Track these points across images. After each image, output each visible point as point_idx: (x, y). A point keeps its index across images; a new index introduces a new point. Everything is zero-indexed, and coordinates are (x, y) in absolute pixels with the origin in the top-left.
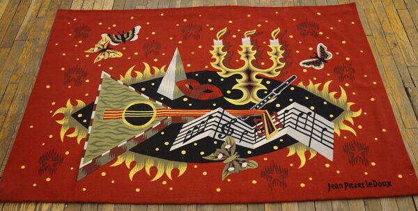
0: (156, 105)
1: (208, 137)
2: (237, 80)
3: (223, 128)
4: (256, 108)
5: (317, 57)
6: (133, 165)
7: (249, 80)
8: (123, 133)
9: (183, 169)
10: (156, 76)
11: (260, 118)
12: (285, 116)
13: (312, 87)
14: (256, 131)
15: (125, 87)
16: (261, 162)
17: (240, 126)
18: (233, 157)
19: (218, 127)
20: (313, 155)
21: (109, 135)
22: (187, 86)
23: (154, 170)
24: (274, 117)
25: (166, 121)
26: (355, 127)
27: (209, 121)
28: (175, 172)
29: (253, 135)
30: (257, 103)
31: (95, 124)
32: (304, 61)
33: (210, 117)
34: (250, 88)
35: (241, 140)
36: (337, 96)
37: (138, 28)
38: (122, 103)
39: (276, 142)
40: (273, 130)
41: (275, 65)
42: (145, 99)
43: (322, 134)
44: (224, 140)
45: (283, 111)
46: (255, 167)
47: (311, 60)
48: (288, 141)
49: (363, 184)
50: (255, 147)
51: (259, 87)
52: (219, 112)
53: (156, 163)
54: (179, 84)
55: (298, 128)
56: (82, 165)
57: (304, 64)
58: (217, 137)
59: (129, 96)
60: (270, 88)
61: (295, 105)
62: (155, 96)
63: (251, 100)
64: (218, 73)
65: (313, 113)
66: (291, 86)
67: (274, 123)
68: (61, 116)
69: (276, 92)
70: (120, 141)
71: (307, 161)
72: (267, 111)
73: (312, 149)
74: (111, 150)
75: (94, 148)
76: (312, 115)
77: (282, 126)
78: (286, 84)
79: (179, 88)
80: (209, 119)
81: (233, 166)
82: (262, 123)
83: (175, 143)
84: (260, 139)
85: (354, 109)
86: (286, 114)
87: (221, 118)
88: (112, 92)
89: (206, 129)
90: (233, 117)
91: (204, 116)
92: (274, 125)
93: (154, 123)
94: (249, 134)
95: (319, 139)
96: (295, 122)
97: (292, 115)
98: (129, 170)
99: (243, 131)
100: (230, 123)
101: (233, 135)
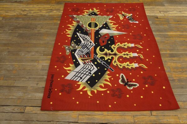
0: (97, 29)
1: (81, 42)
2: (110, 51)
3: (85, 46)
4: (94, 56)
5: (128, 82)
6: (73, 25)
7: (110, 54)
8: (85, 22)
9: (69, 36)
10: (111, 28)
11: (89, 56)
12: (90, 65)
13: (107, 77)
14: (83, 55)
15: (105, 21)
16: (69, 56)
17: (85, 51)
18: (72, 48)
19: (86, 44)
20: (68, 72)
21: (85, 20)
22: (107, 36)
23: (70, 30)
24: (90, 61)
25: (89, 31)
26: (81, 91)
27: (89, 42)
28: (69, 34)
29: (81, 54)
30: (97, 56)
31: (89, 17)
32: (124, 75)
33: (91, 42)
34: (106, 54)
35: (79, 51)
36: (101, 87)
37: (137, 22)
38: (98, 21)
39: (77, 60)
40: (83, 61)
41: (121, 64)
42: (100, 26)
43: (79, 77)
44: (80, 46)
45: (93, 64)
46: (67, 54)
47: (125, 79)
48: (77, 64)
49: (51, 87)
50: (76, 54)
51: (106, 57)
52: (93, 45)
53: (72, 30)
54: (107, 34)
55: (83, 69)
56: (74, 16)
57: (122, 76)
58: (81, 44)
59: (101, 22)
60: (107, 61)
61: (96, 69)
62: (101, 29)
63: (99, 55)
64: (114, 45)
65: (91, 75)
66: (107, 69)
67: (87, 61)
68: (92, 9)
69: (104, 63)
70: (82, 22)
71: (66, 70)
72: (93, 59)
73: (71, 72)
74: (79, 21)
75: (80, 17)
76: (89, 74)
77: (85, 63)
78: (108, 67)
79: (105, 34)
80: (90, 42)
81: (68, 48)
82: (87, 57)
83: (80, 34)
84: (79, 56)
85: (92, 92)
86: (91, 66)
87: (90, 45)
88: (103, 19)
89: (85, 41)
90: (90, 49)
91: (91, 41)
92: (86, 61)
93: (88, 28)
94: (82, 53)
95: (76, 75)
96: (87, 68)
97: (90, 67)
98: (71, 25)
99: (83, 51)
100: (87, 48)
101: (82, 49)
